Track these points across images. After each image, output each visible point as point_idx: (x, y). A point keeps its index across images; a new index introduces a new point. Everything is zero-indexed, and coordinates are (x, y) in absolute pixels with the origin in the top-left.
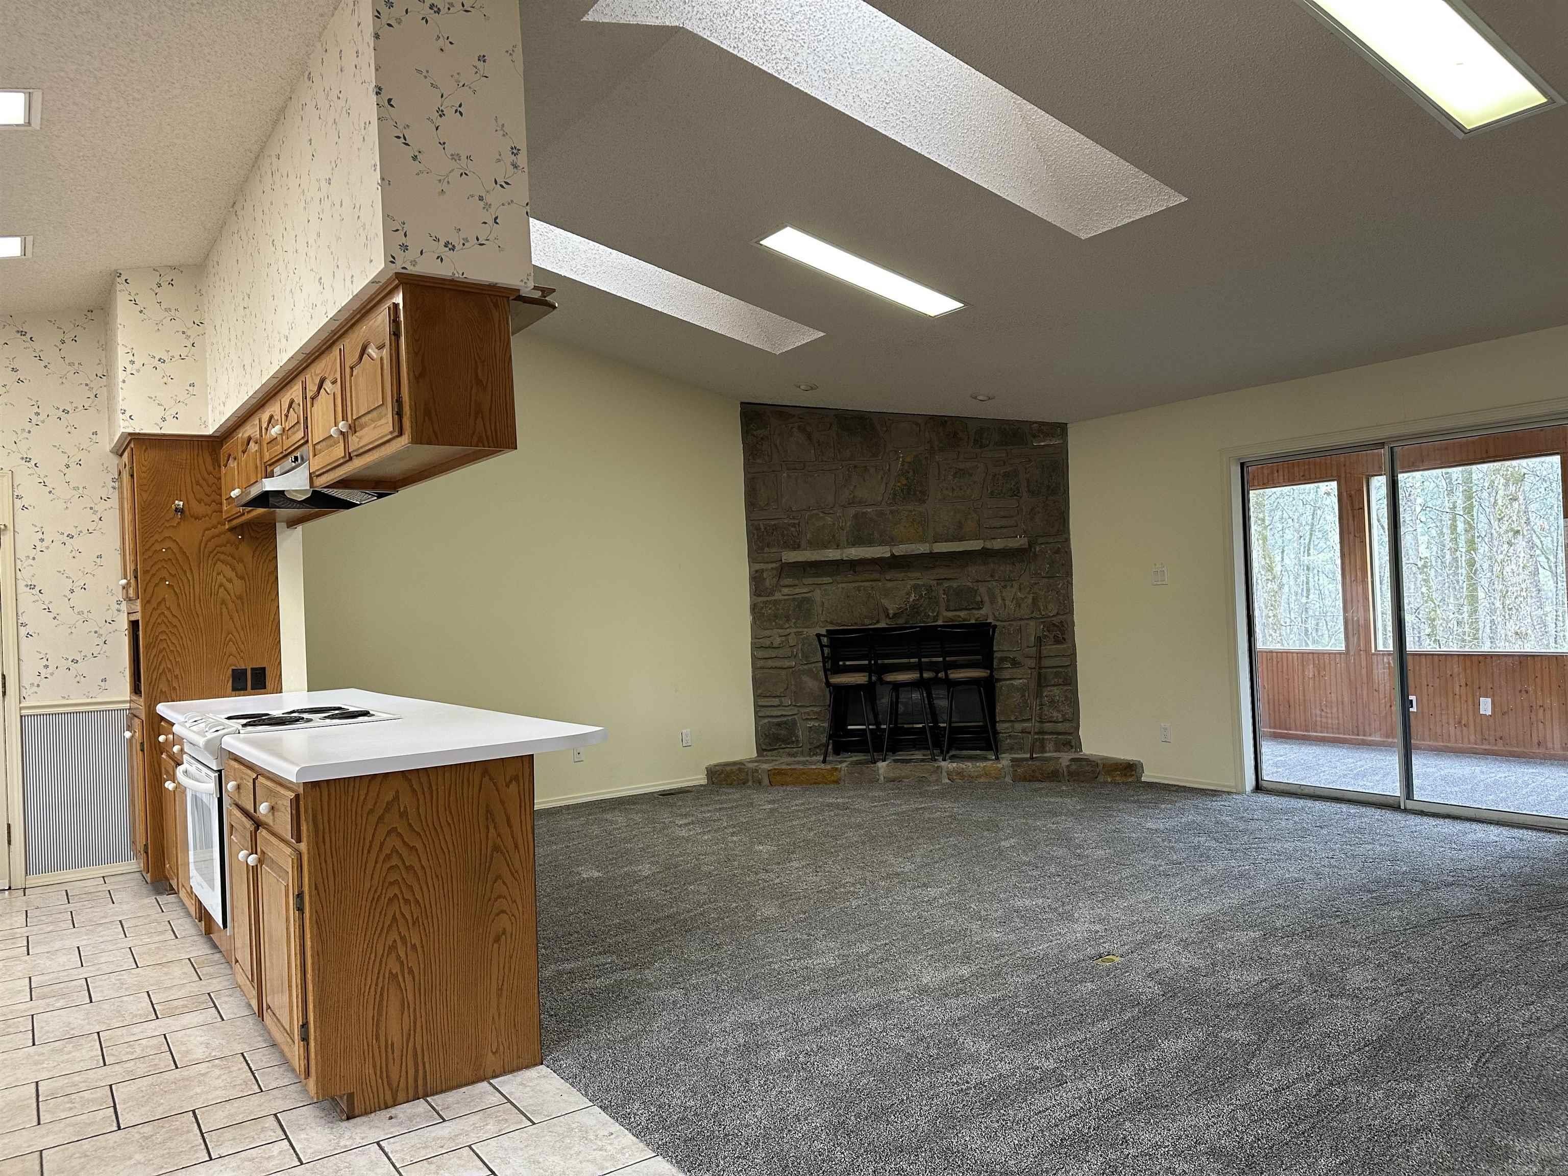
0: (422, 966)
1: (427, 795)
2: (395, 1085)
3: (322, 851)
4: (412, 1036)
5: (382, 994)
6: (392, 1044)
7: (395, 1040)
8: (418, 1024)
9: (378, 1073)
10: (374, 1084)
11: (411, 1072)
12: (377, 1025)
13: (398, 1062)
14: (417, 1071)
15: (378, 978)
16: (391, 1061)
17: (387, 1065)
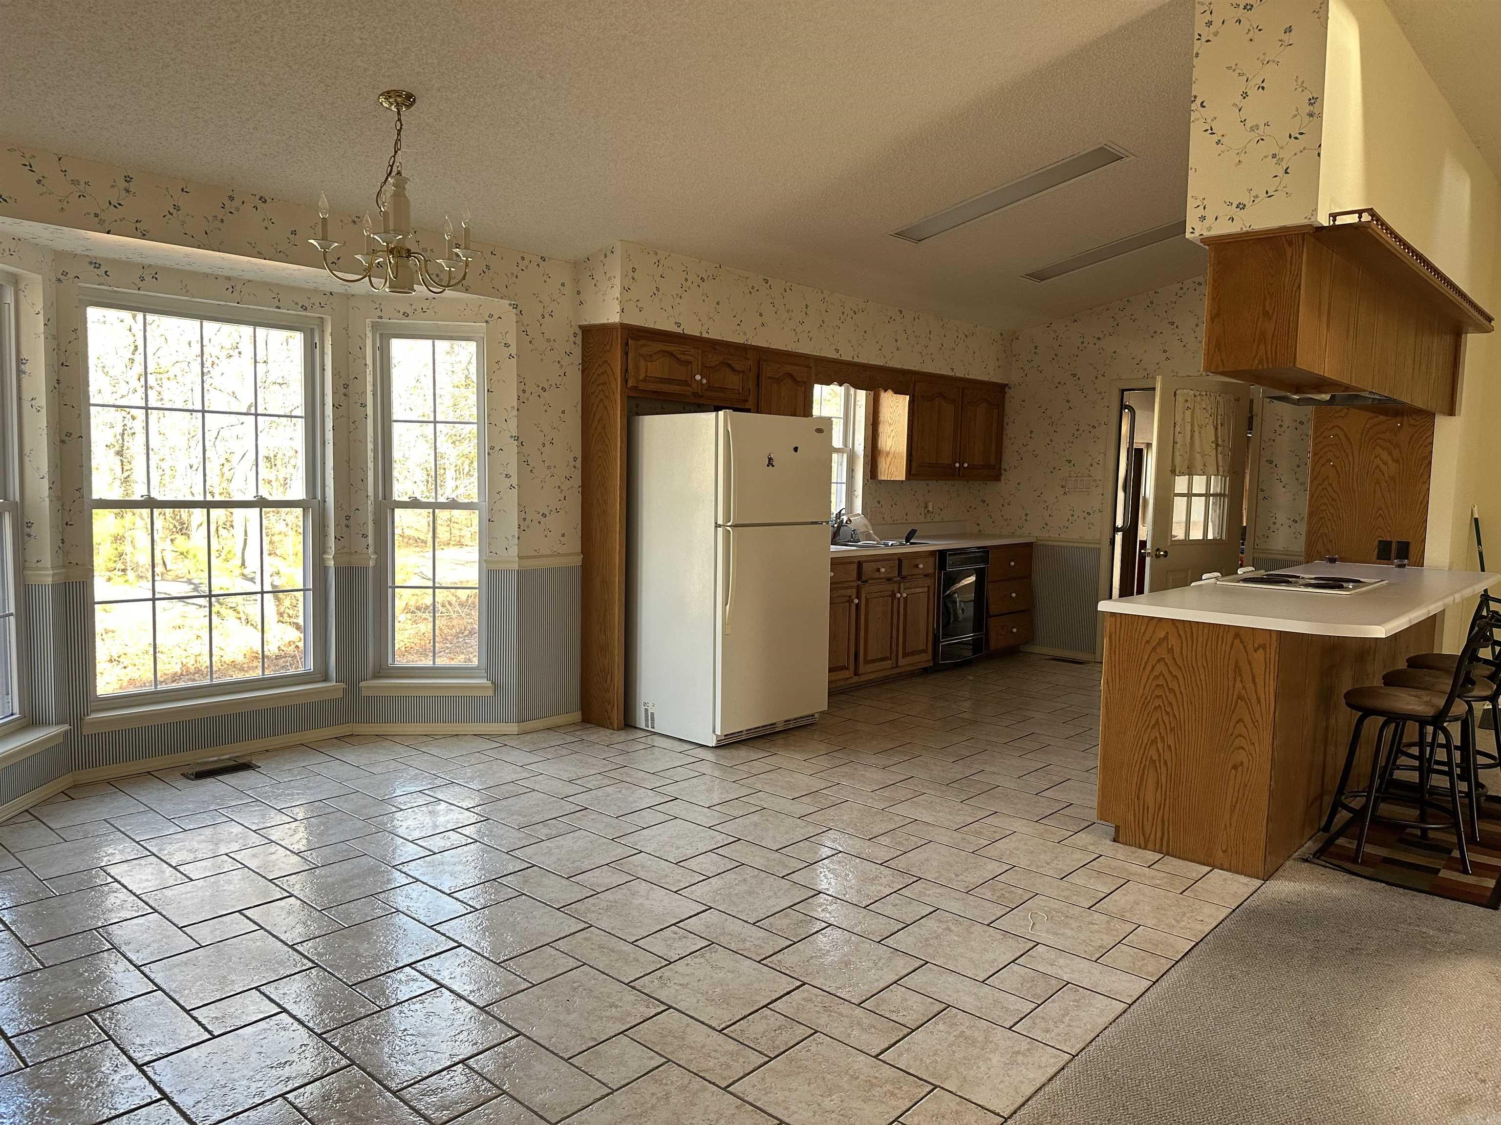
0: (1174, 763)
1: (1190, 642)
2: (1147, 835)
3: (1113, 659)
4: (1162, 809)
5: (1144, 770)
6: (1148, 807)
7: (1150, 804)
8: (1167, 803)
9: (1137, 822)
10: (1133, 829)
11: (1159, 834)
12: (1139, 789)
13: (1150, 822)
14: (1163, 834)
15: (1142, 758)
16: (1145, 818)
17: (1143, 821)
